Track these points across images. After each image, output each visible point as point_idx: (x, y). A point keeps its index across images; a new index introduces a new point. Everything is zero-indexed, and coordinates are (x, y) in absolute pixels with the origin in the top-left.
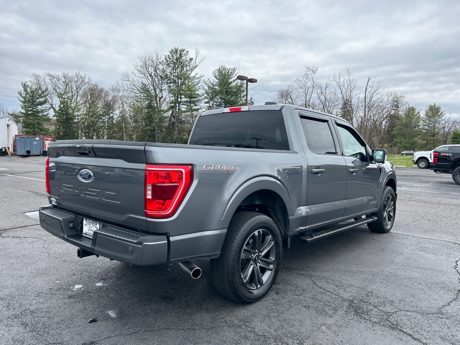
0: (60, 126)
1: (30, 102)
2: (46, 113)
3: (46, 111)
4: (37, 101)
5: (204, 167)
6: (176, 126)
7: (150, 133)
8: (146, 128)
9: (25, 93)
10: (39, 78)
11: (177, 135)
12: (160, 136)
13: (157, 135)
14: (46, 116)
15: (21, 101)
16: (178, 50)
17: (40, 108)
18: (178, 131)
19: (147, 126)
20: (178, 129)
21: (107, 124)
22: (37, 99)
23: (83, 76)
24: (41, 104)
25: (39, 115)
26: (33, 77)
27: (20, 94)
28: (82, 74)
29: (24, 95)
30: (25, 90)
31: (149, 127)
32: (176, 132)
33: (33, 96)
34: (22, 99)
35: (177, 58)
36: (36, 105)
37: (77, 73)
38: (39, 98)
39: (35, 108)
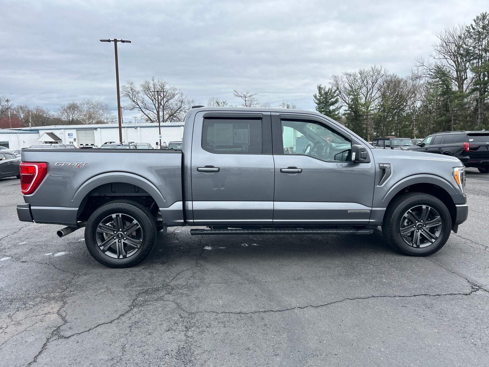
0: (349, 124)
1: (324, 103)
2: (337, 112)
3: (337, 111)
4: (330, 101)
5: (56, 164)
6: (480, 113)
7: (445, 124)
8: (439, 119)
9: (319, 95)
10: (338, 79)
11: (480, 124)
12: (456, 127)
13: (454, 126)
14: (336, 115)
15: (316, 103)
16: (486, 15)
17: (332, 108)
18: (482, 119)
19: (441, 117)
20: (482, 117)
21: (397, 117)
22: (330, 99)
23: (379, 69)
24: (333, 104)
25: (331, 114)
26: (332, 79)
27: (315, 97)
28: (378, 67)
29: (319, 97)
30: (320, 93)
31: (443, 118)
32: (479, 121)
33: (326, 98)
34: (317, 101)
35: (483, 26)
36: (328, 105)
37: (373, 67)
38: (331, 98)
39: (327, 109)
